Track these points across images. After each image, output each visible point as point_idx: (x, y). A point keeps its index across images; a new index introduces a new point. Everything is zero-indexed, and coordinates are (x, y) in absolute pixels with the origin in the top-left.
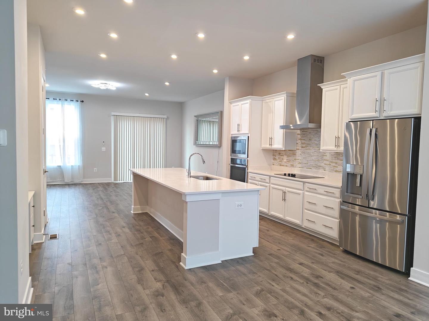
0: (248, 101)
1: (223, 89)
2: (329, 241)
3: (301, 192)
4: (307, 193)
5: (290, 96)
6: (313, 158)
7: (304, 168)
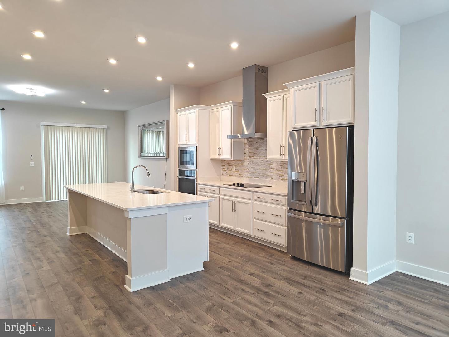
0: (195, 110)
1: (169, 97)
2: (279, 249)
3: (250, 201)
4: (255, 202)
5: (236, 106)
6: (261, 167)
7: (252, 177)
